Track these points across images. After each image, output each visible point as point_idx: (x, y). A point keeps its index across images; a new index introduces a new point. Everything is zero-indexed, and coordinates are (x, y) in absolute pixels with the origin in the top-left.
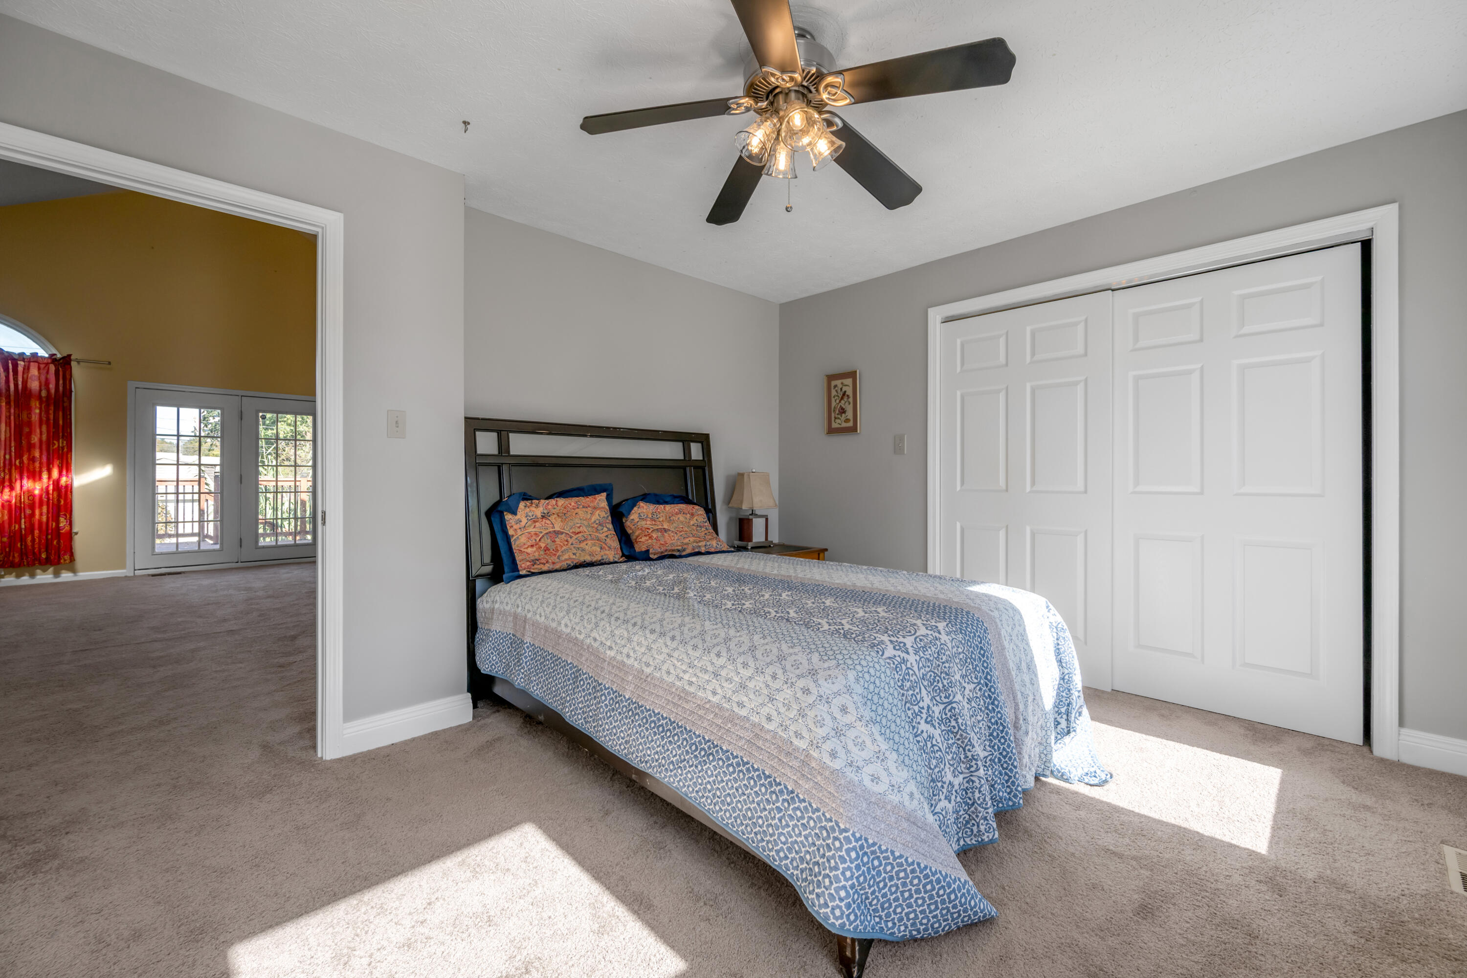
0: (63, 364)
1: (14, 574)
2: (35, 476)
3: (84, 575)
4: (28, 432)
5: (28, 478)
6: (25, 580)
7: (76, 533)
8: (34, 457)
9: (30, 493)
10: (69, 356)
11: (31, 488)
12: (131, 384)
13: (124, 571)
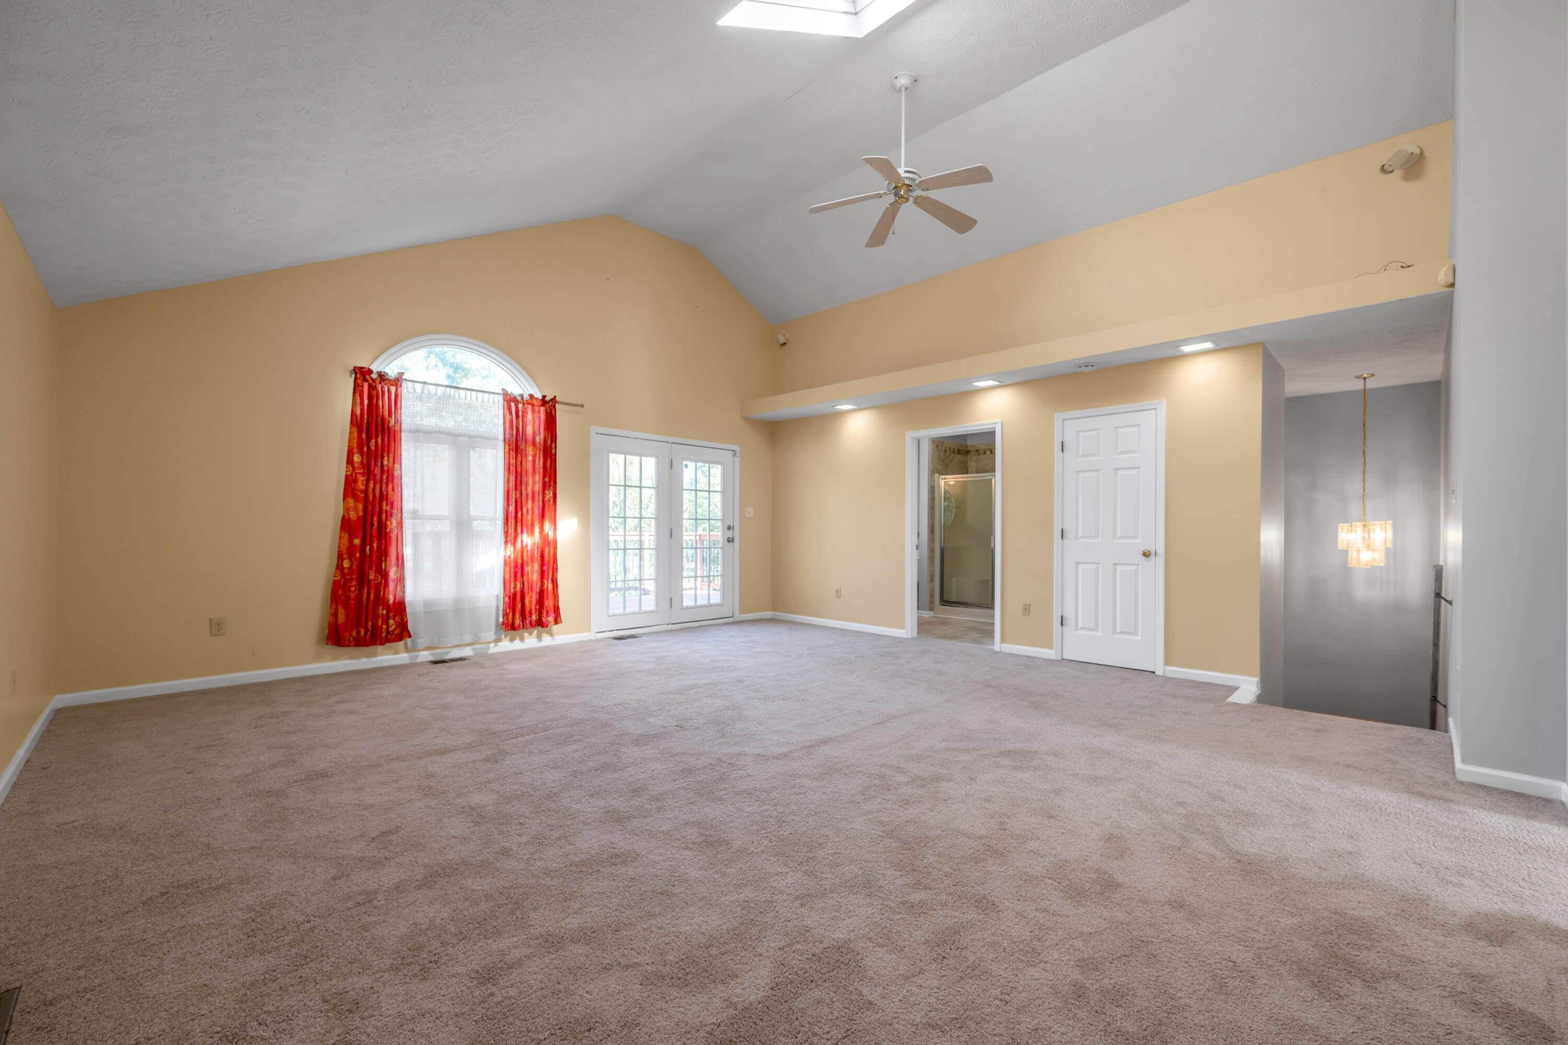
1: (509, 638)
2: (532, 531)
3: (560, 639)
4: (526, 481)
5: (526, 532)
9: (526, 549)
10: (554, 398)
11: (529, 544)
12: (594, 429)
13: (589, 634)
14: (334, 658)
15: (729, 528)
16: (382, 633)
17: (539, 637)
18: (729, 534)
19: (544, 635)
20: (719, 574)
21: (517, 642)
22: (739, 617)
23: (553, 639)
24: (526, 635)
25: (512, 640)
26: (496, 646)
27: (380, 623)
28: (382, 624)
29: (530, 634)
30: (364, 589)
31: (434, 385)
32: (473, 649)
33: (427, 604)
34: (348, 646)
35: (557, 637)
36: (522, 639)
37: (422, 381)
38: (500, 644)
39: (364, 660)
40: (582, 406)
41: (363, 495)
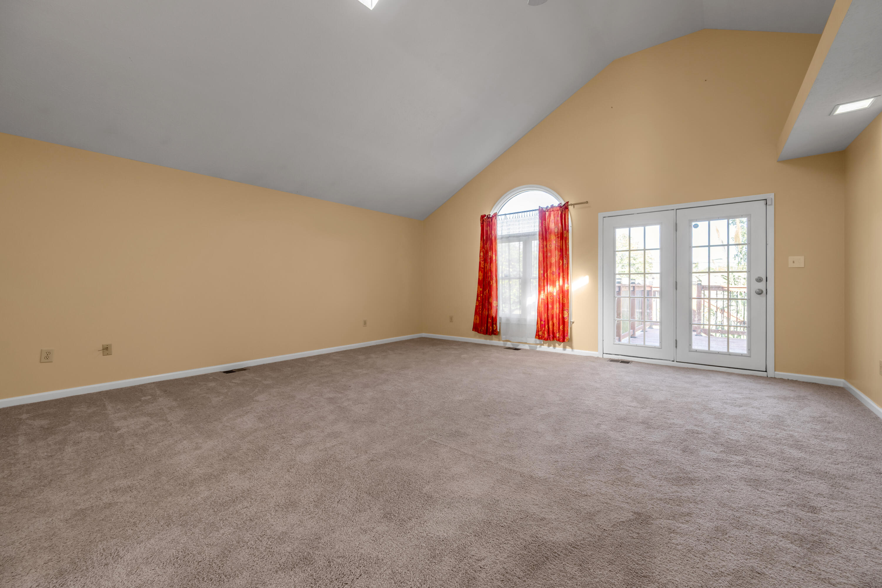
0: (564, 208)
1: (547, 344)
2: (553, 284)
3: (577, 352)
4: (550, 256)
5: (550, 285)
6: (551, 349)
7: (573, 323)
8: (553, 272)
9: (551, 294)
10: (568, 202)
11: (551, 291)
12: (601, 215)
13: (597, 353)
14: (480, 338)
15: (759, 280)
16: (490, 330)
17: (564, 348)
18: (761, 286)
19: (567, 347)
20: (746, 325)
21: (552, 347)
22: (771, 373)
23: (573, 351)
24: (557, 345)
25: (549, 346)
26: (540, 347)
27: (489, 325)
28: (490, 326)
29: (559, 345)
30: (484, 310)
31: (509, 214)
32: (529, 346)
33: (508, 320)
34: (480, 333)
35: (575, 350)
36: (554, 347)
37: (504, 214)
38: (542, 346)
39: (488, 341)
40: (587, 202)
41: (483, 270)
